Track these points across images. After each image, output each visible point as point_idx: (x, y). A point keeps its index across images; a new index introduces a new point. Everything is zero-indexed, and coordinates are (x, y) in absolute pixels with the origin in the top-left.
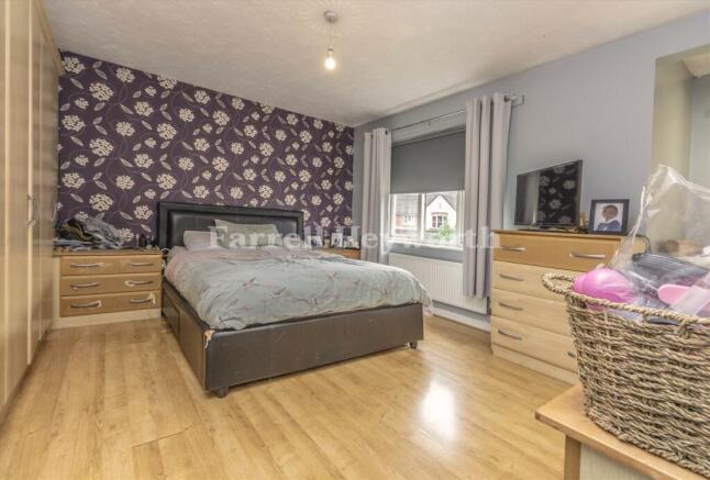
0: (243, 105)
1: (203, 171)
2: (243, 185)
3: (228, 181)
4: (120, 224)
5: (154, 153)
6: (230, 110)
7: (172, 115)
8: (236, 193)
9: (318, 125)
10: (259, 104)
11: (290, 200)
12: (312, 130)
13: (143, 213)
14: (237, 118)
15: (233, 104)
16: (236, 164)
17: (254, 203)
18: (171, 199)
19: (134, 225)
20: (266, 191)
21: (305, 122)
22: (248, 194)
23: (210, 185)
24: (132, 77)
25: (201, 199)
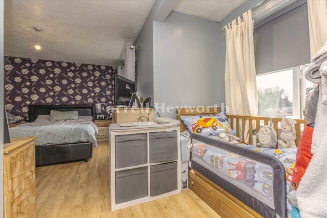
0: (67, 65)
1: (50, 92)
2: (68, 96)
3: (61, 95)
4: (16, 114)
5: (29, 87)
6: (61, 67)
7: (36, 72)
8: (65, 99)
9: (103, 68)
10: (74, 63)
11: (90, 100)
12: (100, 70)
13: (25, 109)
14: (64, 70)
15: (62, 65)
16: (64, 88)
17: (73, 103)
18: (36, 104)
19: (22, 114)
20: (78, 98)
21: (97, 67)
22: (70, 100)
23: (53, 97)
24: (21, 61)
25: (49, 103)
